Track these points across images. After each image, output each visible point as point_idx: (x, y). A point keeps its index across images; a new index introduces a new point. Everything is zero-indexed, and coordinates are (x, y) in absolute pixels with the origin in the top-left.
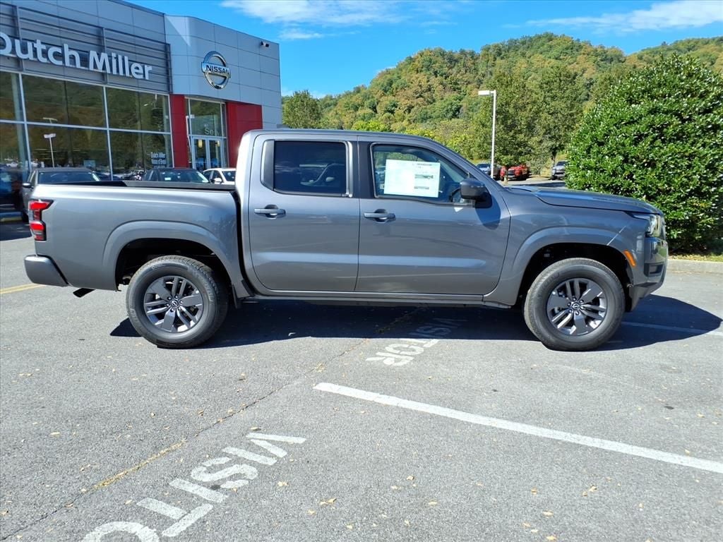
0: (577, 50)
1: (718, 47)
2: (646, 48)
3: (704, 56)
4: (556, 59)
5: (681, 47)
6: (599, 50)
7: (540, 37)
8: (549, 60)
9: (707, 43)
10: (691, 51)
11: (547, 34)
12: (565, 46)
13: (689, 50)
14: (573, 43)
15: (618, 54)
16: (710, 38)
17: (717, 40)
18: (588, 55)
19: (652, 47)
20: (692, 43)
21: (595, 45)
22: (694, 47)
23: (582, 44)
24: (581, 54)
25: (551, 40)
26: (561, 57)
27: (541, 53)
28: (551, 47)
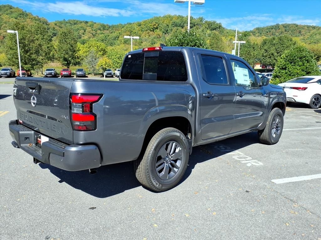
0: (26, 16)
1: (86, 25)
2: (57, 20)
3: (81, 27)
4: (16, 18)
5: (71, 22)
6: (36, 18)
7: (5, 6)
8: (12, 18)
9: (81, 23)
10: (76, 25)
11: (9, 6)
12: (19, 13)
13: (75, 24)
14: (23, 12)
15: (46, 21)
16: (82, 21)
17: (84, 22)
18: (32, 19)
19: (59, 20)
20: (75, 21)
21: (34, 15)
22: (76, 23)
23: (28, 13)
24: (28, 18)
25: (11, 8)
26: (18, 18)
27: (7, 14)
28: (12, 12)
